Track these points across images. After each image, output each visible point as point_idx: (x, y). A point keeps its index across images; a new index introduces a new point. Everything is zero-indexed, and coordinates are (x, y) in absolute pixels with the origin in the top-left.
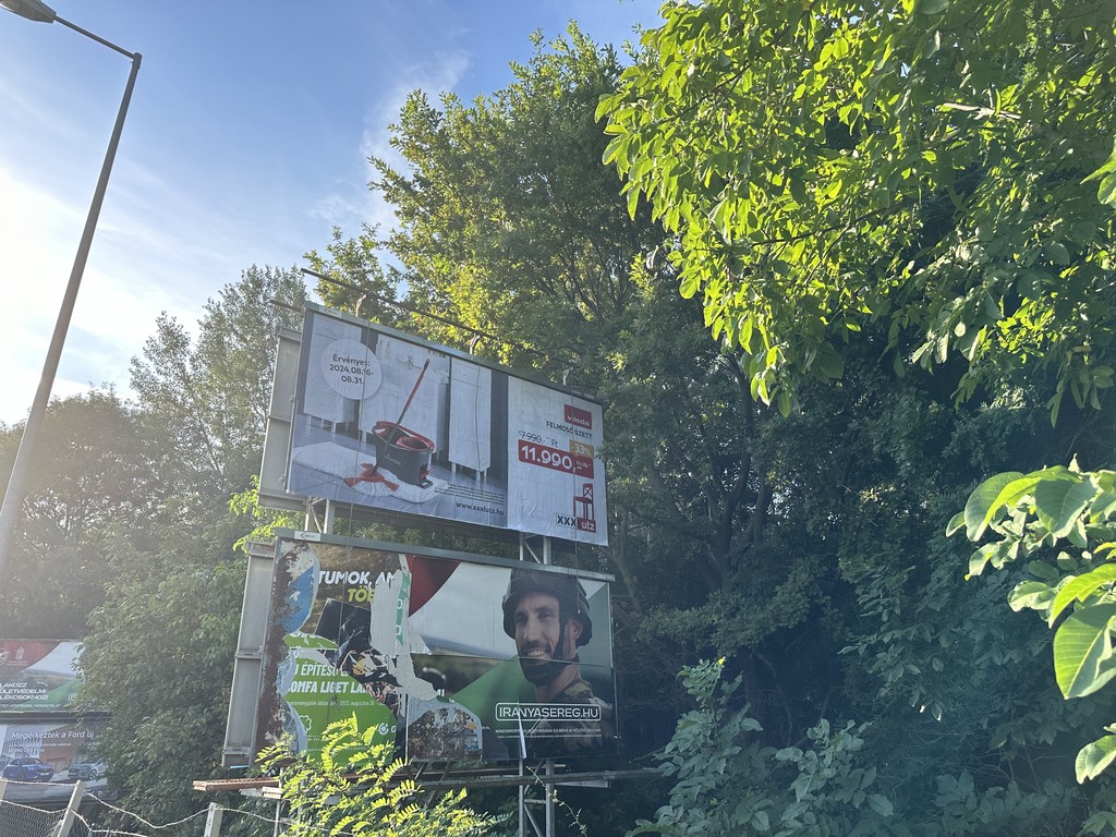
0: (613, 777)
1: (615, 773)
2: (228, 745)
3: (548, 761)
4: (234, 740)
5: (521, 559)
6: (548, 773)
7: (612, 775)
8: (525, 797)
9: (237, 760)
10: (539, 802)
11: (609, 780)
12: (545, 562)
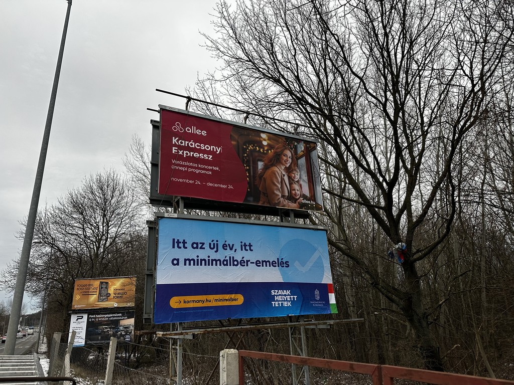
0: (332, 323)
1: (333, 321)
2: (145, 314)
8: (292, 334)
10: (298, 336)
11: (330, 325)
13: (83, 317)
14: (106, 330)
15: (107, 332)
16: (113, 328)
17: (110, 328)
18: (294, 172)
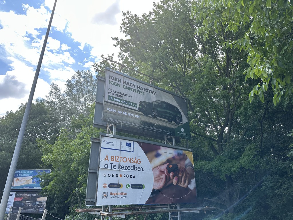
0: (200, 210)
2: (87, 198)
3: (178, 204)
4: (88, 197)
5: (165, 143)
6: (178, 208)
7: (199, 208)
9: (89, 203)
10: (176, 216)
11: (199, 210)
12: (174, 145)
13: (12, 194)
14: (27, 204)
15: (28, 205)
16: (32, 203)
17: (30, 203)
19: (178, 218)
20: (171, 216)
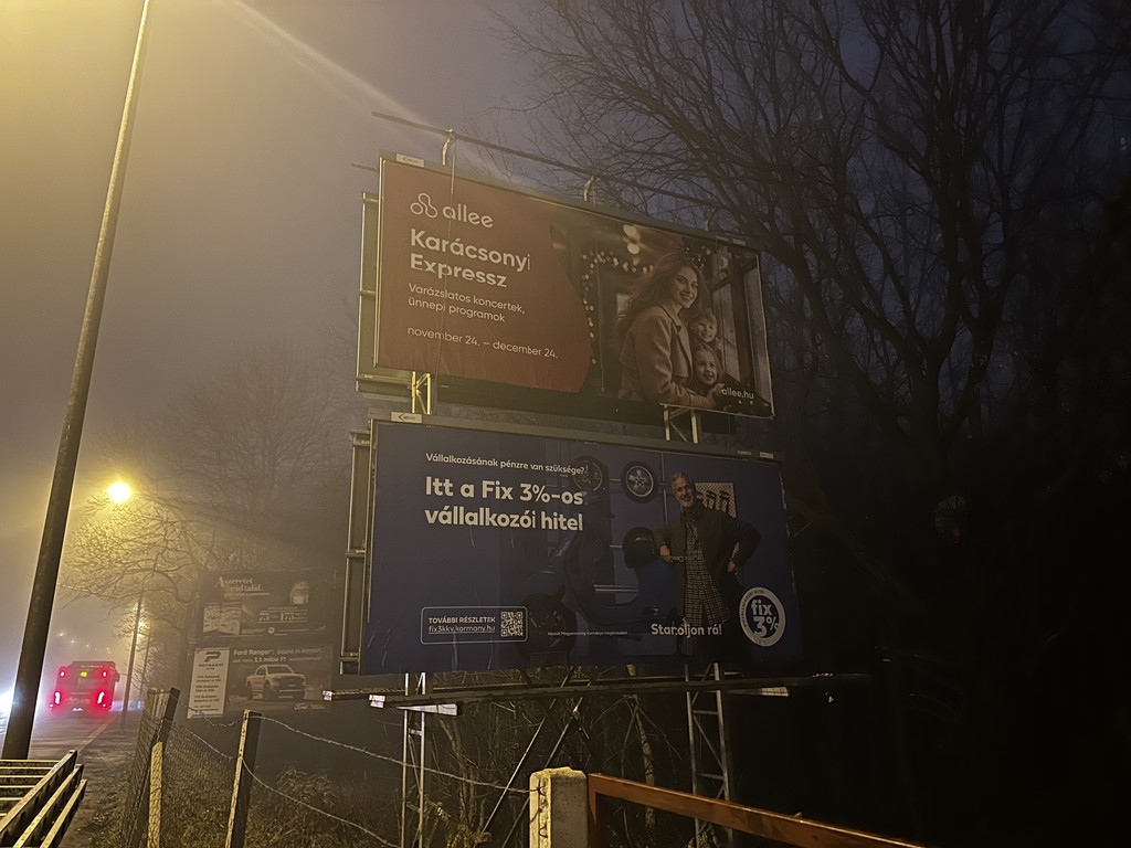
2: (346, 650)
3: (716, 667)
5: (668, 438)
6: (717, 677)
7: (795, 682)
8: (693, 708)
10: (710, 713)
11: (791, 689)
12: (696, 441)
13: (219, 653)
18: (704, 321)
19: (717, 716)
20: (695, 712)
